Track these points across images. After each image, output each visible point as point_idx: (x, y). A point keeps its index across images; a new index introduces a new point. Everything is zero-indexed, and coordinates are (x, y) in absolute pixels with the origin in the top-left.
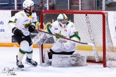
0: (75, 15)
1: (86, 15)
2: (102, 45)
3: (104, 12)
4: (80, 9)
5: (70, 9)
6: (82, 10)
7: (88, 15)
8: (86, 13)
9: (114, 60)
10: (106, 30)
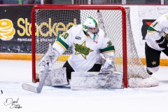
0: (81, 11)
1: (98, 11)
2: (122, 56)
3: (124, 7)
4: (89, 3)
5: (75, 3)
6: (92, 4)
7: (101, 11)
8: (98, 9)
9: (139, 77)
10: (127, 33)
